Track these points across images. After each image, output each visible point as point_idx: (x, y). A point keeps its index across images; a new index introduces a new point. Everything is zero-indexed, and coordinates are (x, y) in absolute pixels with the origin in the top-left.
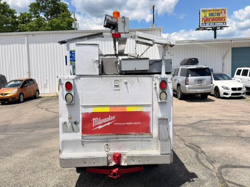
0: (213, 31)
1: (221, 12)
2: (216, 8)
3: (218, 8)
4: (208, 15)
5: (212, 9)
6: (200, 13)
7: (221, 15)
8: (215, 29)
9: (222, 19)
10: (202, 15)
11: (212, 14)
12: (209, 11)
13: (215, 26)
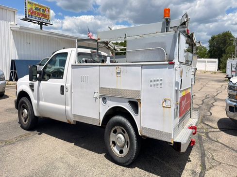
0: (40, 26)
1: (46, 10)
2: (41, 5)
3: (43, 5)
4: (34, 9)
5: (37, 3)
6: (26, 3)
7: (45, 12)
8: (41, 24)
9: (46, 16)
10: (28, 7)
11: (37, 9)
12: (35, 5)
13: (41, 21)
